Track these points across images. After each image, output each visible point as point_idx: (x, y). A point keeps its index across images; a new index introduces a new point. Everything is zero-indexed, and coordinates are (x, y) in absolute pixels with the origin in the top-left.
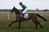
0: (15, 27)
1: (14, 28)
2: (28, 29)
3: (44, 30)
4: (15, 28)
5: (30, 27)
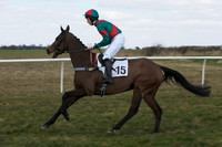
0: (15, 128)
1: (8, 133)
2: (74, 134)
3: (147, 141)
4: (15, 131)
5: (81, 124)
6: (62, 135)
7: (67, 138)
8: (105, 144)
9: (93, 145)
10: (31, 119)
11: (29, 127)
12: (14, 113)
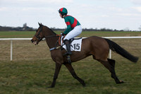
6: (111, 86)
7: (114, 88)
8: (138, 92)
9: (131, 92)
10: (91, 75)
11: (90, 80)
12: (81, 71)
